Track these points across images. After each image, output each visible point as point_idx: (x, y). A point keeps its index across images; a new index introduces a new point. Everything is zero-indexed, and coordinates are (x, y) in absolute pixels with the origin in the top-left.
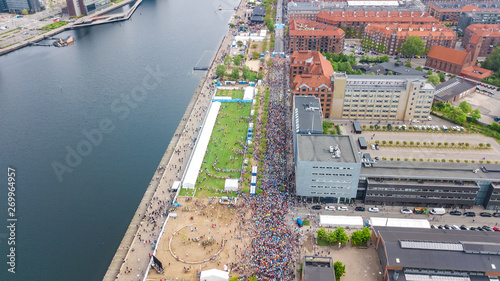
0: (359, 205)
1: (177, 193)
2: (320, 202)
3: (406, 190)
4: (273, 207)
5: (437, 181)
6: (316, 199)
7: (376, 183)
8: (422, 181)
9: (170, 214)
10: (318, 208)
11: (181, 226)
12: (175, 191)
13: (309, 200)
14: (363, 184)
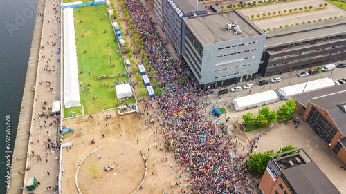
0: (262, 79)
1: (62, 116)
2: (224, 85)
3: (303, 53)
4: (180, 104)
5: (326, 39)
6: (219, 84)
7: (276, 53)
8: (315, 41)
9: (63, 145)
10: (225, 92)
11: (82, 156)
12: (58, 113)
13: (214, 86)
14: (265, 56)
